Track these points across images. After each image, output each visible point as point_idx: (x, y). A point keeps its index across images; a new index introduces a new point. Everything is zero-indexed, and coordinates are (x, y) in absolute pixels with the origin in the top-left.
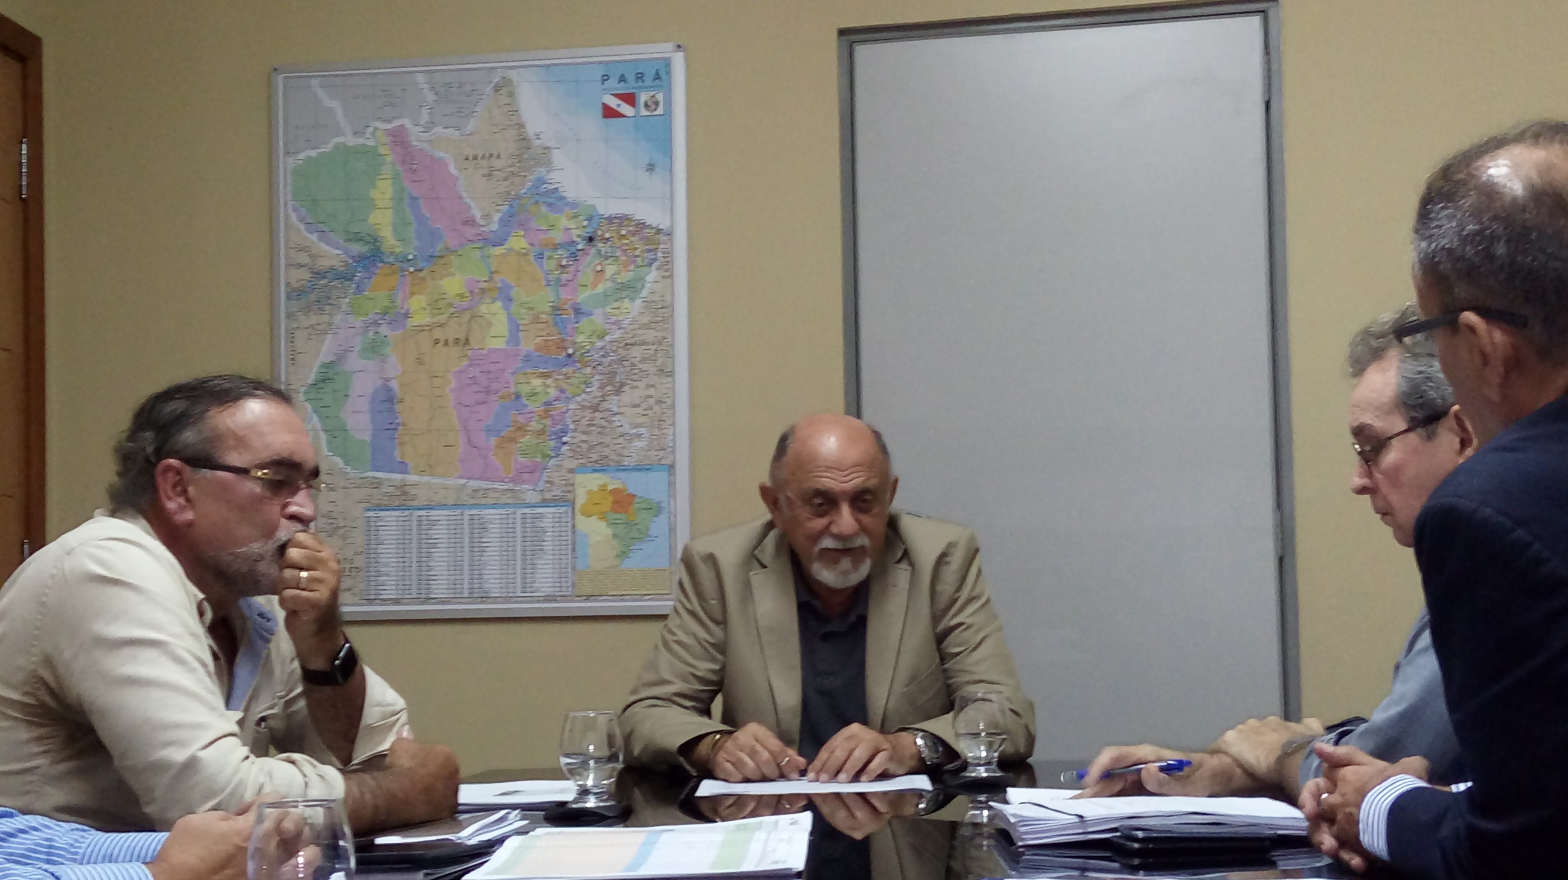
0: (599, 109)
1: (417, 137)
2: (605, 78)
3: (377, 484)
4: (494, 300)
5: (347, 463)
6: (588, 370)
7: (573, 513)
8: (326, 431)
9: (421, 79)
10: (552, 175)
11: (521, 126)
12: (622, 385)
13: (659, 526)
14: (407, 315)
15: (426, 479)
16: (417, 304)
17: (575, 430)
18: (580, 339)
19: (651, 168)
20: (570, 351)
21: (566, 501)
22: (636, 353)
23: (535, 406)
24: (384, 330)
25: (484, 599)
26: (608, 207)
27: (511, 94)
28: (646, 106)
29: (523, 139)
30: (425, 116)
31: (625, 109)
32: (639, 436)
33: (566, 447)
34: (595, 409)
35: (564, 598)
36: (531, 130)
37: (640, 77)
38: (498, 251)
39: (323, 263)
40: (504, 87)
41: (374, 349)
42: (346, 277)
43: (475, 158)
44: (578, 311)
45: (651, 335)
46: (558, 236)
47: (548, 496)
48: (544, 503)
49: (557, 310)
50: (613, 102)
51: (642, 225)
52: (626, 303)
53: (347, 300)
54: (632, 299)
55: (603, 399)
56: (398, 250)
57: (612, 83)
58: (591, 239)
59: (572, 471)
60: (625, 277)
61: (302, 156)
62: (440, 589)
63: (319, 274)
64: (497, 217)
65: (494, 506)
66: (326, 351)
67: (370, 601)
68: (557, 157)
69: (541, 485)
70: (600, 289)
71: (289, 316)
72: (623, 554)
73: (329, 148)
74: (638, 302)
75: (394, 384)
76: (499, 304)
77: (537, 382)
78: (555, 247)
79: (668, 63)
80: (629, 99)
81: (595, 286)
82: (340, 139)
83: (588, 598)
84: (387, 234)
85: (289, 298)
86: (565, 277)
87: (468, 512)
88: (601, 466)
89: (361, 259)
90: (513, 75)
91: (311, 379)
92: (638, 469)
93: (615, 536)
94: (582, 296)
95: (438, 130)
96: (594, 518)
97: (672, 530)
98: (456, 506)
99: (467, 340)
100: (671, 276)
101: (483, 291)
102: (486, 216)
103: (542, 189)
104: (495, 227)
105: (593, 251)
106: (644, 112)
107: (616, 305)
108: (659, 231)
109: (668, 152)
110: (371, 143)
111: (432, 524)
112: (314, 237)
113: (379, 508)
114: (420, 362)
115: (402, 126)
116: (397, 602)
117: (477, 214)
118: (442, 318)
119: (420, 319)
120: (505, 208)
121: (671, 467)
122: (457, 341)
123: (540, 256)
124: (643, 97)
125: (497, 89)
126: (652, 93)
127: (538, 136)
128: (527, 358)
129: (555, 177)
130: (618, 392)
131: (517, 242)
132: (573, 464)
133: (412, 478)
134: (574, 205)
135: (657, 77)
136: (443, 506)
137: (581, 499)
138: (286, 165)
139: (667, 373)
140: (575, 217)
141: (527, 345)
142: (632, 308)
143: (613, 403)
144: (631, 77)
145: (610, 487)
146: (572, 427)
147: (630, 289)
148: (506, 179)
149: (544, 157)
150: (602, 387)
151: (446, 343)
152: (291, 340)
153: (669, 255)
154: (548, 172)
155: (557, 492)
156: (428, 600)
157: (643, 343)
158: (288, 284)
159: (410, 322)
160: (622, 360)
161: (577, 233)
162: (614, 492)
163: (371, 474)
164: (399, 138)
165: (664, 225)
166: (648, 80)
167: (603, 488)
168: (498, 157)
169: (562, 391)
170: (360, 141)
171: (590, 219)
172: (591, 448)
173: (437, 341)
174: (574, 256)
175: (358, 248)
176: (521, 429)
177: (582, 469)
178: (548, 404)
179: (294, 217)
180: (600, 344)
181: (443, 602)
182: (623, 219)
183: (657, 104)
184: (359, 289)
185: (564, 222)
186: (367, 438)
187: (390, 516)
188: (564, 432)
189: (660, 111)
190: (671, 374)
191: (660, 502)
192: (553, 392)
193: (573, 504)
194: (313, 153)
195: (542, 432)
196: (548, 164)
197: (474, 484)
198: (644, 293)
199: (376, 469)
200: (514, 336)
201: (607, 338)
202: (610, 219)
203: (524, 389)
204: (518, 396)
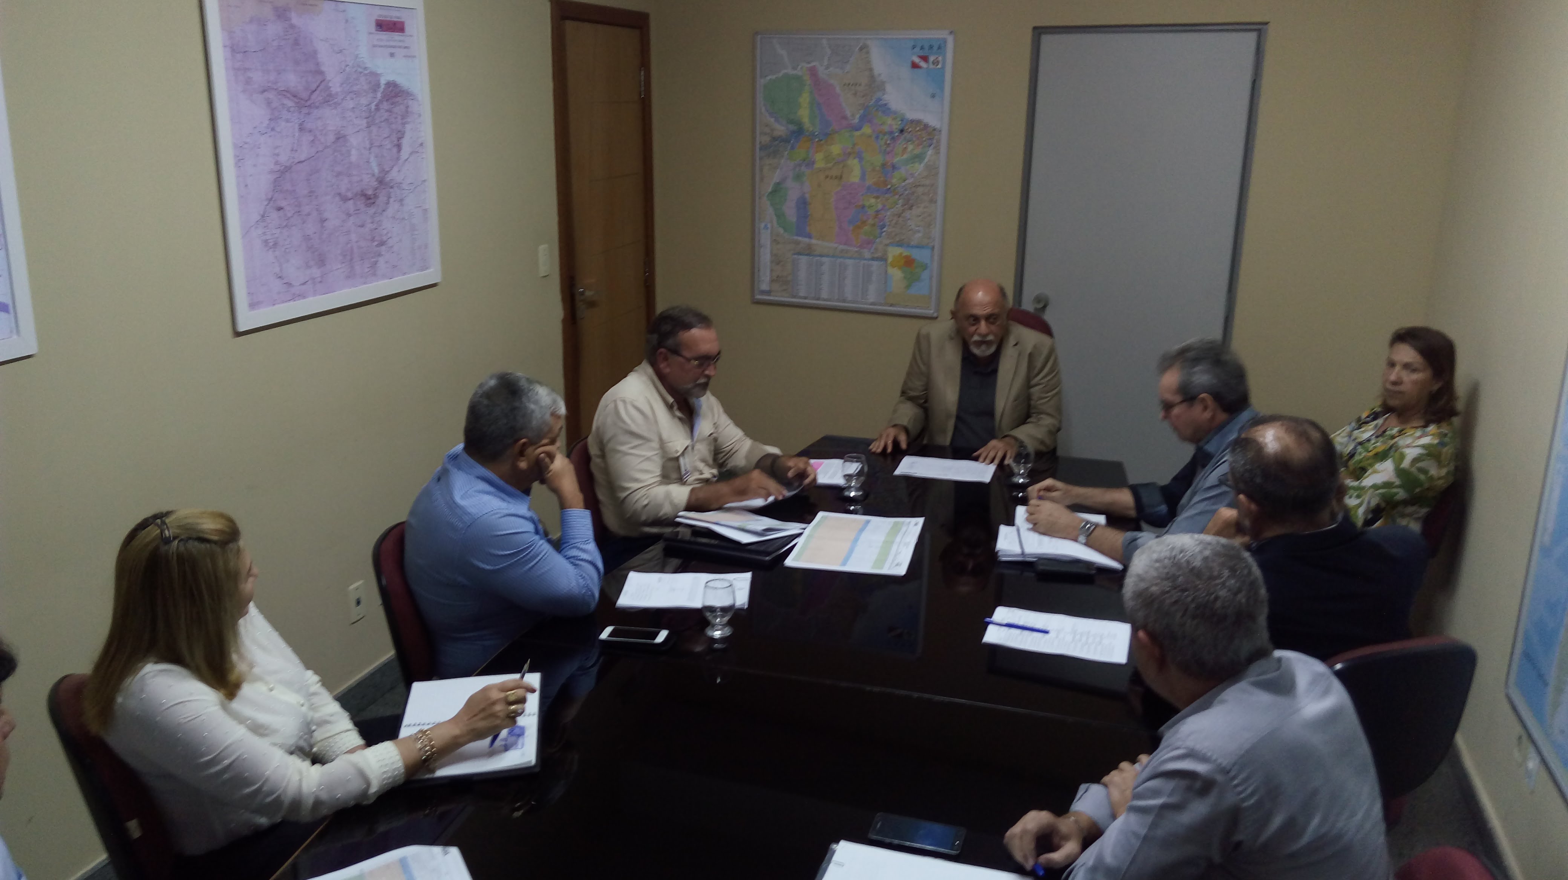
0: (910, 64)
1: (822, 72)
2: (914, 47)
3: (798, 243)
4: (855, 158)
5: (785, 230)
6: (897, 197)
7: (886, 267)
8: (776, 215)
9: (824, 42)
10: (885, 96)
11: (871, 70)
12: (912, 206)
13: (925, 275)
14: (813, 163)
15: (819, 242)
16: (819, 157)
17: (889, 225)
18: (894, 181)
19: (933, 96)
20: (889, 186)
21: (883, 259)
22: (920, 190)
23: (871, 212)
24: (803, 168)
25: (844, 301)
26: (911, 115)
27: (868, 53)
28: (933, 63)
29: (872, 77)
30: (826, 63)
31: (923, 64)
32: (919, 231)
33: (884, 234)
34: (899, 216)
35: (881, 305)
36: (876, 71)
37: (931, 47)
38: (858, 133)
39: (777, 133)
40: (864, 48)
41: (798, 177)
42: (786, 141)
43: (849, 84)
44: (894, 167)
45: (927, 182)
46: (886, 128)
47: (876, 256)
48: (873, 259)
49: (884, 165)
50: (917, 60)
51: (926, 126)
52: (917, 165)
53: (787, 152)
54: (920, 163)
55: (903, 211)
56: (811, 129)
57: (917, 49)
58: (902, 131)
59: (887, 245)
60: (917, 151)
61: (769, 78)
62: (824, 294)
63: (774, 139)
64: (858, 116)
65: (850, 258)
66: (776, 177)
67: (794, 297)
68: (889, 88)
69: (872, 251)
70: (905, 156)
71: (761, 159)
72: (908, 287)
73: (780, 75)
74: (922, 165)
75: (807, 196)
76: (856, 161)
77: (873, 201)
78: (885, 134)
79: (945, 41)
80: (925, 59)
81: (902, 156)
82: (785, 71)
83: (891, 305)
84: (806, 121)
85: (761, 149)
86: (888, 149)
87: (839, 260)
88: (900, 244)
89: (793, 132)
90: (869, 42)
91: (770, 190)
92: (917, 247)
93: (905, 278)
94: (896, 160)
95: (831, 69)
96: (896, 268)
97: (931, 278)
98: (833, 256)
99: (841, 177)
100: (939, 153)
101: (850, 154)
102: (853, 115)
103: (880, 103)
104: (856, 121)
105: (903, 137)
106: (931, 66)
107: (912, 165)
108: (935, 130)
109: (942, 89)
110: (800, 73)
111: (822, 264)
112: (772, 120)
113: (799, 254)
114: (819, 185)
115: (814, 66)
116: (805, 298)
117: (848, 113)
118: (830, 165)
119: (820, 164)
120: (861, 112)
121: (933, 248)
122: (836, 177)
123: (877, 137)
124: (932, 59)
125: (861, 49)
126: (937, 56)
127: (880, 75)
128: (869, 188)
129: (886, 98)
130: (911, 208)
131: (867, 130)
132: (888, 242)
133: (814, 241)
134: (895, 113)
135: (939, 48)
136: (827, 256)
137: (890, 260)
138: (761, 82)
139: (933, 201)
140: (894, 119)
141: (869, 182)
142: (919, 168)
143: (907, 214)
144: (926, 47)
145: (905, 254)
146: (888, 223)
147: (919, 158)
148: (863, 96)
149: (881, 87)
150: (902, 206)
151: (831, 178)
152: (761, 170)
153: (938, 141)
154: (884, 94)
155: (879, 254)
156: (818, 299)
157: (923, 186)
158: (760, 142)
159: (817, 166)
160: (913, 193)
161: (896, 126)
162: (906, 257)
163: (796, 238)
164: (813, 72)
165: (938, 126)
166: (935, 48)
167: (901, 254)
168: (860, 85)
169: (884, 206)
170: (794, 72)
171: (902, 120)
172: (896, 235)
173: (827, 177)
174: (893, 139)
175: (792, 127)
176: (864, 223)
177: (891, 244)
178: (877, 212)
179: (763, 109)
180: (904, 184)
181: (825, 300)
182: (918, 122)
183: (938, 62)
184: (793, 148)
185: (889, 121)
186: (794, 219)
187: (804, 259)
188: (883, 226)
189: (939, 66)
190: (936, 202)
191: (927, 264)
192: (880, 206)
193: (886, 260)
194: (774, 77)
195: (873, 225)
196: (884, 90)
197: (842, 247)
198: (926, 160)
199: (797, 235)
200: (863, 177)
201: (907, 181)
202: (912, 121)
203: (867, 204)
204: (863, 207)
